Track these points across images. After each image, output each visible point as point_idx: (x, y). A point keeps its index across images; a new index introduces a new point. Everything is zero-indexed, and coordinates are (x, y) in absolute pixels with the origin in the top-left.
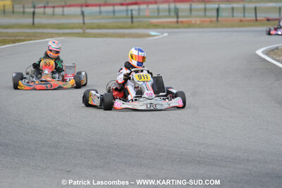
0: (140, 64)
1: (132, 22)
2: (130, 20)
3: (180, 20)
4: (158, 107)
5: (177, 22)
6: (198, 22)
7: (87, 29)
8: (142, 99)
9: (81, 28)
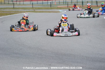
0: (65, 20)
1: (51, 7)
4: (68, 35)
8: (63, 33)
9: (33, 9)
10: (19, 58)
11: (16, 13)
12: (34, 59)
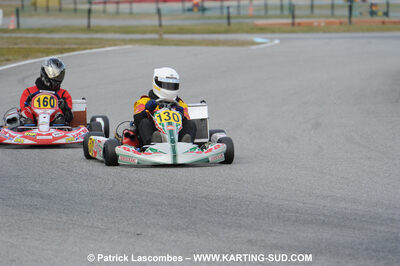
1: (229, 24)
2: (225, 21)
3: (297, 21)
5: (293, 24)
6: (323, 24)
7: (165, 33)
9: (156, 32)
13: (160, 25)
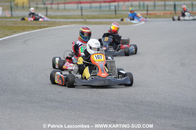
2: (114, 13)
3: (149, 12)
5: (147, 14)
6: (162, 14)
7: (86, 18)
10: (56, 108)
11: (50, 25)
12: (84, 110)
13: (82, 15)
